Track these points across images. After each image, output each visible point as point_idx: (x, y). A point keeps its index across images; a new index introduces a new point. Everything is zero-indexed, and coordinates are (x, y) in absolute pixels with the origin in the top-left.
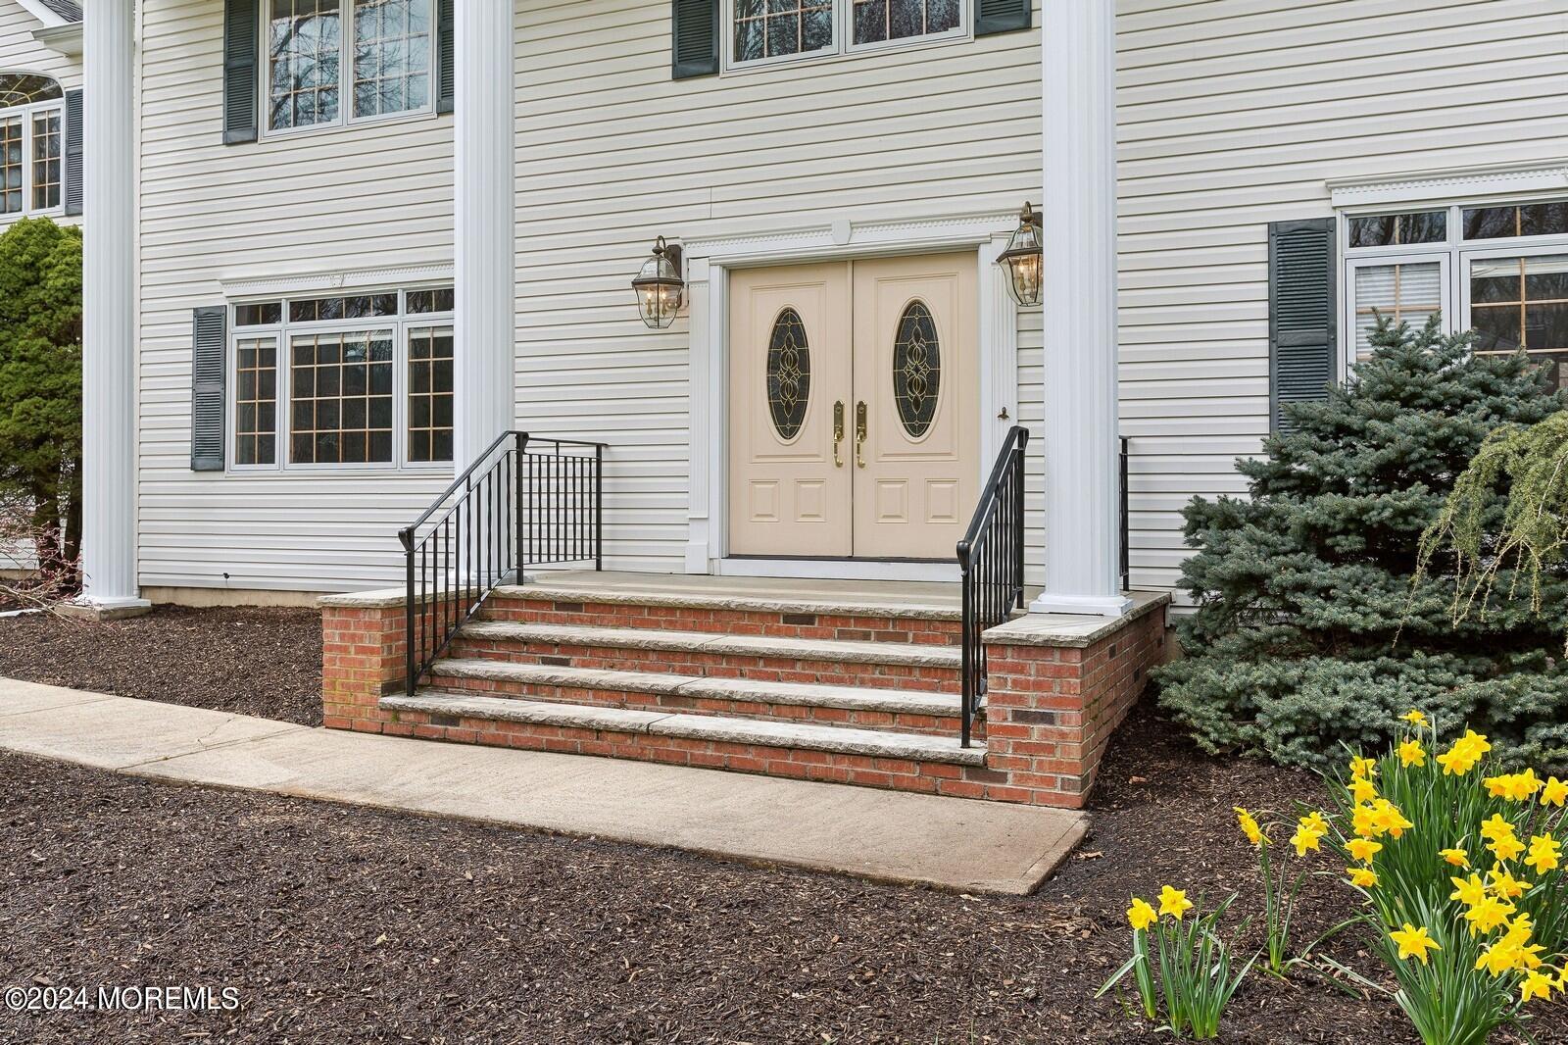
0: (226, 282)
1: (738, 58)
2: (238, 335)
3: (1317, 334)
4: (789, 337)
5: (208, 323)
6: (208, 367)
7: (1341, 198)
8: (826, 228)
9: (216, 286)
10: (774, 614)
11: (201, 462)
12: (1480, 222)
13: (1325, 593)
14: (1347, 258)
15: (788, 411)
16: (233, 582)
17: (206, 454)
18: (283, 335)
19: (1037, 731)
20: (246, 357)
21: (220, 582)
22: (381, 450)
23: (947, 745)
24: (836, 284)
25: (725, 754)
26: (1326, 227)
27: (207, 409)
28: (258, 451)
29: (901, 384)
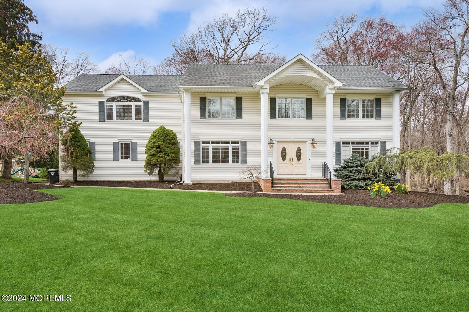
0: (200, 138)
1: (279, 118)
2: (202, 146)
3: (339, 153)
4: (284, 150)
5: (197, 144)
6: (197, 149)
7: (342, 140)
8: (290, 138)
9: (198, 138)
10: (303, 179)
11: (196, 163)
12: (353, 143)
13: (353, 176)
14: (342, 145)
15: (284, 158)
16: (202, 180)
17: (197, 162)
18: (211, 146)
19: (337, 187)
20: (203, 149)
21: (200, 180)
22: (228, 162)
23: (330, 189)
24: (290, 144)
25: (310, 191)
26: (340, 142)
27: (197, 156)
28: (206, 161)
29: (297, 156)
